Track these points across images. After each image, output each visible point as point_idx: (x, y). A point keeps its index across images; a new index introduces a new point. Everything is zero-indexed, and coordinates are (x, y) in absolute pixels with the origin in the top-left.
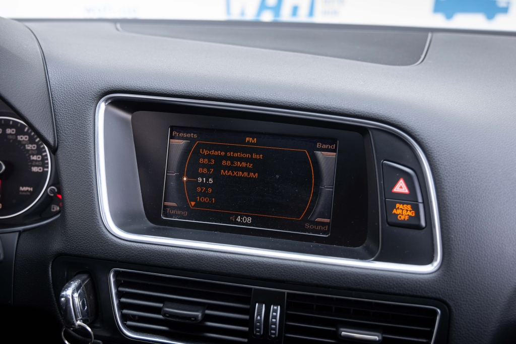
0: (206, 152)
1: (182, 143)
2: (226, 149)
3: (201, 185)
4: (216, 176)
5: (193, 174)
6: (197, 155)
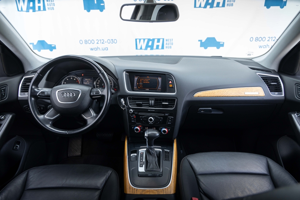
1: (137, 78)
2: (144, 79)
3: (140, 84)
4: (143, 83)
5: (139, 83)
6: (139, 80)
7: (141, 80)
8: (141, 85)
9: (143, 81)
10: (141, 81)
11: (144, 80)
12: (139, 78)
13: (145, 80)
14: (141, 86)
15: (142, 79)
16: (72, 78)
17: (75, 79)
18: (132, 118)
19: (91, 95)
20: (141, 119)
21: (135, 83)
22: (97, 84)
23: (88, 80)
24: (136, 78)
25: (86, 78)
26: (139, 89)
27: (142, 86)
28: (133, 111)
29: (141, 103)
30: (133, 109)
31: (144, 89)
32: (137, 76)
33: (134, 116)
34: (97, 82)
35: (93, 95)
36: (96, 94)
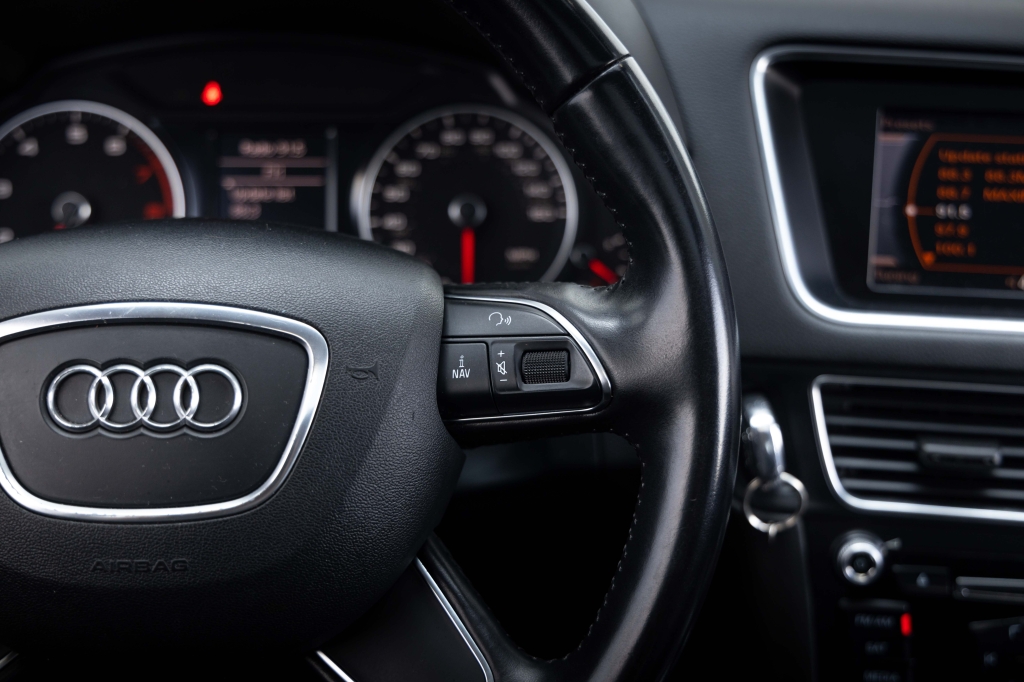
0: (951, 157)
1: (901, 141)
2: (993, 149)
3: (947, 220)
4: (975, 202)
5: (927, 200)
6: (934, 163)
7: (960, 166)
8: (956, 221)
9: (978, 183)
10: (958, 185)
11: (994, 166)
12: (923, 136)
13: (1007, 169)
14: (953, 239)
15: (974, 148)
16: (77, 135)
17: (115, 146)
18: (876, 633)
19: (453, 388)
20: (990, 659)
21: (880, 201)
22: (379, 206)
23: (275, 157)
24: (890, 146)
25: (256, 138)
26: (928, 277)
27: (964, 242)
28: (889, 557)
29: (995, 454)
30: (877, 526)
31: (999, 282)
32: (898, 115)
33: (896, 615)
34: (387, 178)
35: (483, 385)
36: (521, 371)
